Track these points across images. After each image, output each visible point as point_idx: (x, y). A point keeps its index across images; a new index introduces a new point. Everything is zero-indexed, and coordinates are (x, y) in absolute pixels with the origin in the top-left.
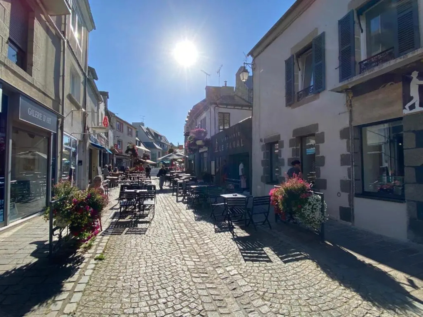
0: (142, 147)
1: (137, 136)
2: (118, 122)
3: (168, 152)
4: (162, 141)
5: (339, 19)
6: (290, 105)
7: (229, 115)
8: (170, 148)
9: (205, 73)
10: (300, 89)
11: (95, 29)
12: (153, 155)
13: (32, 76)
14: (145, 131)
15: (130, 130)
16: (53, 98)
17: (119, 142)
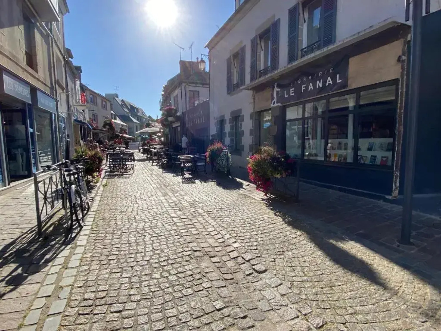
0: (118, 121)
1: (112, 109)
2: (92, 95)
3: (145, 125)
4: (139, 114)
5: (251, 39)
6: (229, 94)
7: (199, 93)
8: (147, 123)
9: (179, 46)
10: (235, 82)
11: (69, 12)
12: (130, 129)
13: (38, 73)
14: (120, 104)
15: (104, 103)
16: (50, 86)
17: (94, 115)
